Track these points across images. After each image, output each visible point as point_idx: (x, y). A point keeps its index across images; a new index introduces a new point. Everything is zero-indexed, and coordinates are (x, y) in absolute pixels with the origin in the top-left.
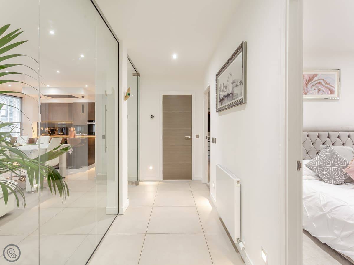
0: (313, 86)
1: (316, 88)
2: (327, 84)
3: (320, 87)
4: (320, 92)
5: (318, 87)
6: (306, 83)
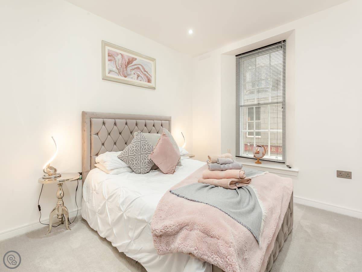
0: (132, 69)
1: (135, 73)
2: (145, 71)
3: (139, 73)
4: (140, 78)
5: (137, 72)
6: (125, 64)
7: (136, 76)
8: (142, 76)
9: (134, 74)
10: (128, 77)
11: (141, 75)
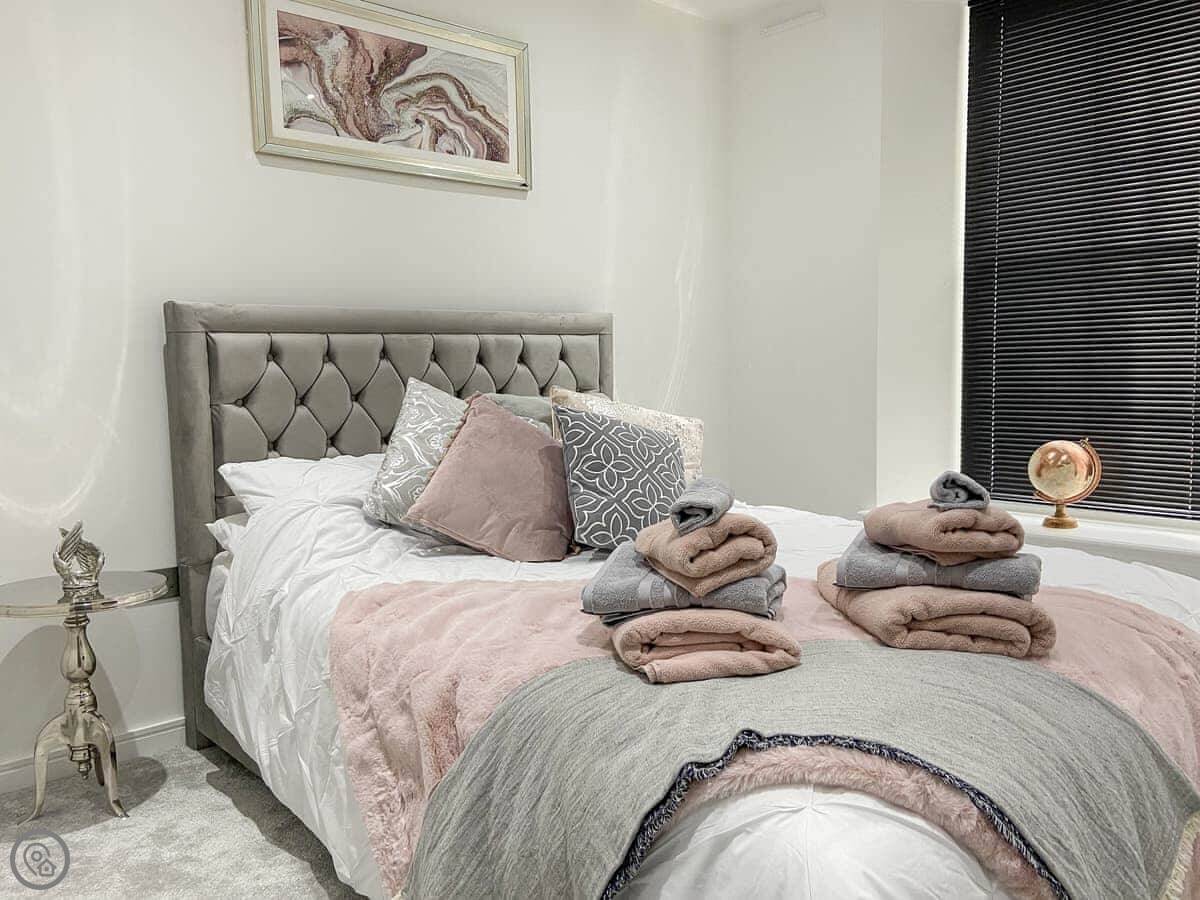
0: (404, 101)
1: (420, 117)
2: (473, 106)
3: (441, 116)
4: (445, 142)
5: (431, 113)
6: (368, 79)
7: (426, 132)
8: (459, 130)
9: (418, 121)
10: (387, 138)
11: (450, 126)
